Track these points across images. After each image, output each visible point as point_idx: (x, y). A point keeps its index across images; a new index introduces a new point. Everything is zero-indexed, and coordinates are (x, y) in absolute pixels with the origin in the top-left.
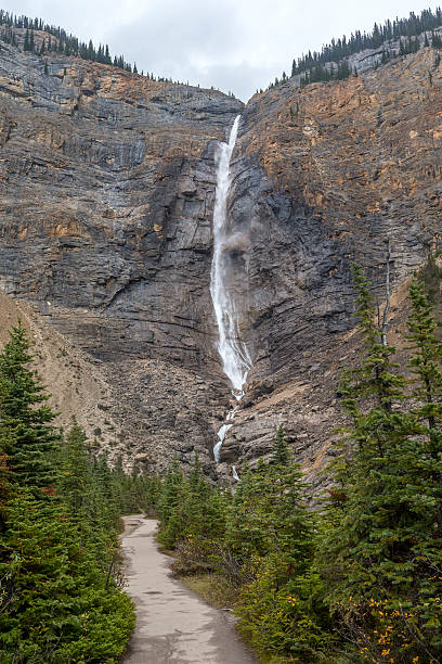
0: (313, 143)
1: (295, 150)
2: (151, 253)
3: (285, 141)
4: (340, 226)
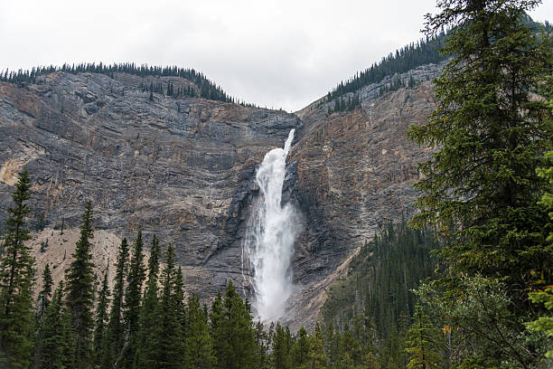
0: (328, 156)
1: (316, 163)
2: (231, 230)
3: (311, 156)
4: (333, 213)
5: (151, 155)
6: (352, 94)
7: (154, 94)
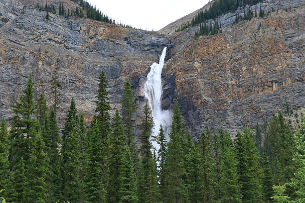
0: (199, 70)
1: (190, 76)
4: (207, 116)
5: (52, 66)
6: (212, 21)
7: (50, 14)
